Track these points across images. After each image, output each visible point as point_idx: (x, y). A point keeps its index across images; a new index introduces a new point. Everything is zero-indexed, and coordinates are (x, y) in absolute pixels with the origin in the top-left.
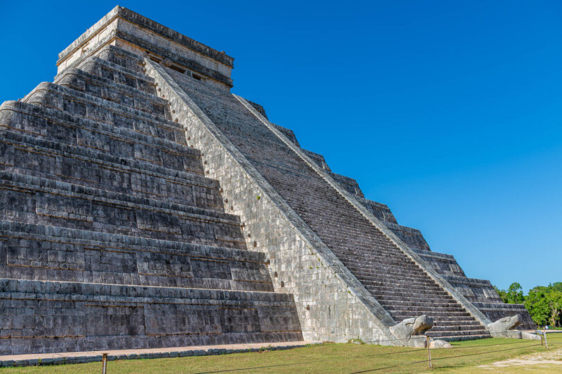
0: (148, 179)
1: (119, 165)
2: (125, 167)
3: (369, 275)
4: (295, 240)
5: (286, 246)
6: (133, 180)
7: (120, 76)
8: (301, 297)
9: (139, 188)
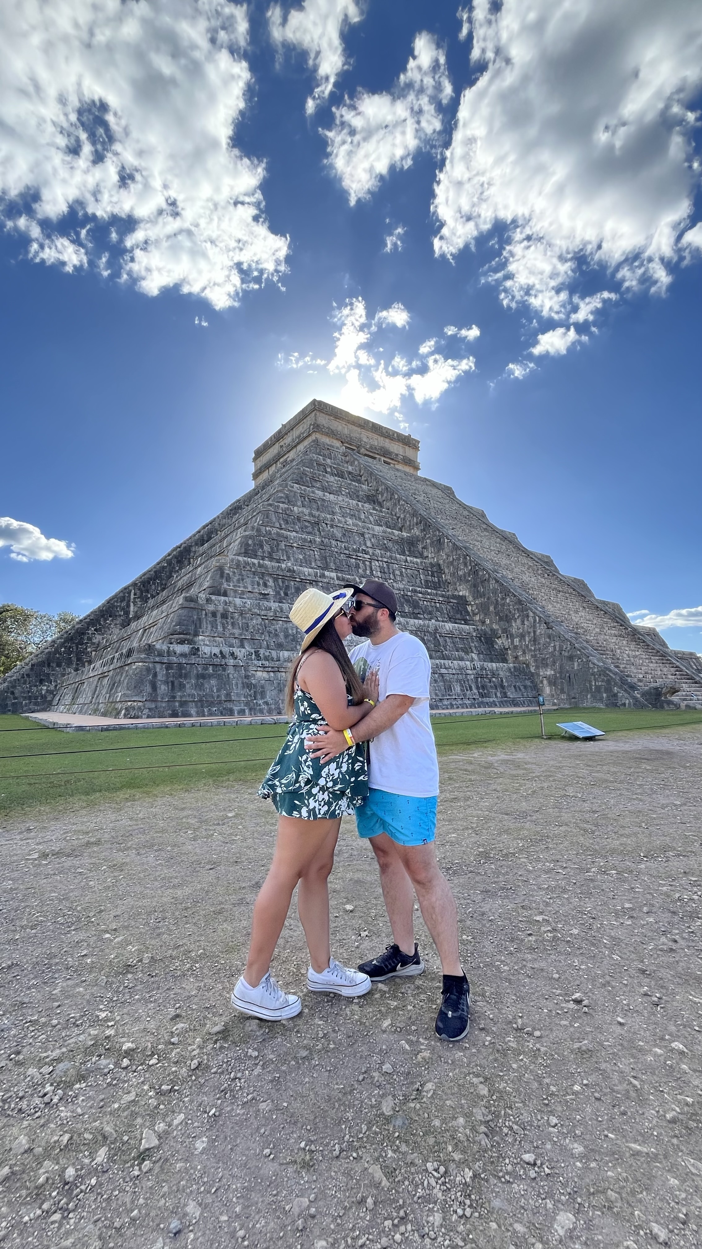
0: (385, 566)
1: (361, 555)
2: (366, 556)
3: (600, 646)
4: (528, 616)
5: (519, 621)
6: (373, 568)
7: (332, 470)
8: (537, 667)
9: (379, 574)
